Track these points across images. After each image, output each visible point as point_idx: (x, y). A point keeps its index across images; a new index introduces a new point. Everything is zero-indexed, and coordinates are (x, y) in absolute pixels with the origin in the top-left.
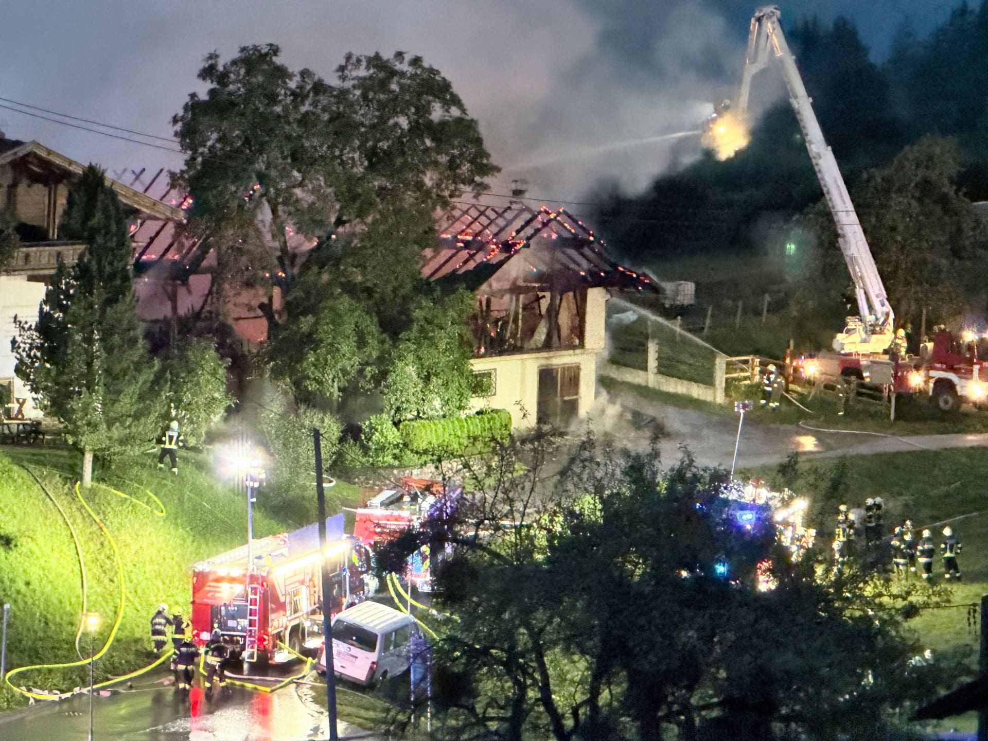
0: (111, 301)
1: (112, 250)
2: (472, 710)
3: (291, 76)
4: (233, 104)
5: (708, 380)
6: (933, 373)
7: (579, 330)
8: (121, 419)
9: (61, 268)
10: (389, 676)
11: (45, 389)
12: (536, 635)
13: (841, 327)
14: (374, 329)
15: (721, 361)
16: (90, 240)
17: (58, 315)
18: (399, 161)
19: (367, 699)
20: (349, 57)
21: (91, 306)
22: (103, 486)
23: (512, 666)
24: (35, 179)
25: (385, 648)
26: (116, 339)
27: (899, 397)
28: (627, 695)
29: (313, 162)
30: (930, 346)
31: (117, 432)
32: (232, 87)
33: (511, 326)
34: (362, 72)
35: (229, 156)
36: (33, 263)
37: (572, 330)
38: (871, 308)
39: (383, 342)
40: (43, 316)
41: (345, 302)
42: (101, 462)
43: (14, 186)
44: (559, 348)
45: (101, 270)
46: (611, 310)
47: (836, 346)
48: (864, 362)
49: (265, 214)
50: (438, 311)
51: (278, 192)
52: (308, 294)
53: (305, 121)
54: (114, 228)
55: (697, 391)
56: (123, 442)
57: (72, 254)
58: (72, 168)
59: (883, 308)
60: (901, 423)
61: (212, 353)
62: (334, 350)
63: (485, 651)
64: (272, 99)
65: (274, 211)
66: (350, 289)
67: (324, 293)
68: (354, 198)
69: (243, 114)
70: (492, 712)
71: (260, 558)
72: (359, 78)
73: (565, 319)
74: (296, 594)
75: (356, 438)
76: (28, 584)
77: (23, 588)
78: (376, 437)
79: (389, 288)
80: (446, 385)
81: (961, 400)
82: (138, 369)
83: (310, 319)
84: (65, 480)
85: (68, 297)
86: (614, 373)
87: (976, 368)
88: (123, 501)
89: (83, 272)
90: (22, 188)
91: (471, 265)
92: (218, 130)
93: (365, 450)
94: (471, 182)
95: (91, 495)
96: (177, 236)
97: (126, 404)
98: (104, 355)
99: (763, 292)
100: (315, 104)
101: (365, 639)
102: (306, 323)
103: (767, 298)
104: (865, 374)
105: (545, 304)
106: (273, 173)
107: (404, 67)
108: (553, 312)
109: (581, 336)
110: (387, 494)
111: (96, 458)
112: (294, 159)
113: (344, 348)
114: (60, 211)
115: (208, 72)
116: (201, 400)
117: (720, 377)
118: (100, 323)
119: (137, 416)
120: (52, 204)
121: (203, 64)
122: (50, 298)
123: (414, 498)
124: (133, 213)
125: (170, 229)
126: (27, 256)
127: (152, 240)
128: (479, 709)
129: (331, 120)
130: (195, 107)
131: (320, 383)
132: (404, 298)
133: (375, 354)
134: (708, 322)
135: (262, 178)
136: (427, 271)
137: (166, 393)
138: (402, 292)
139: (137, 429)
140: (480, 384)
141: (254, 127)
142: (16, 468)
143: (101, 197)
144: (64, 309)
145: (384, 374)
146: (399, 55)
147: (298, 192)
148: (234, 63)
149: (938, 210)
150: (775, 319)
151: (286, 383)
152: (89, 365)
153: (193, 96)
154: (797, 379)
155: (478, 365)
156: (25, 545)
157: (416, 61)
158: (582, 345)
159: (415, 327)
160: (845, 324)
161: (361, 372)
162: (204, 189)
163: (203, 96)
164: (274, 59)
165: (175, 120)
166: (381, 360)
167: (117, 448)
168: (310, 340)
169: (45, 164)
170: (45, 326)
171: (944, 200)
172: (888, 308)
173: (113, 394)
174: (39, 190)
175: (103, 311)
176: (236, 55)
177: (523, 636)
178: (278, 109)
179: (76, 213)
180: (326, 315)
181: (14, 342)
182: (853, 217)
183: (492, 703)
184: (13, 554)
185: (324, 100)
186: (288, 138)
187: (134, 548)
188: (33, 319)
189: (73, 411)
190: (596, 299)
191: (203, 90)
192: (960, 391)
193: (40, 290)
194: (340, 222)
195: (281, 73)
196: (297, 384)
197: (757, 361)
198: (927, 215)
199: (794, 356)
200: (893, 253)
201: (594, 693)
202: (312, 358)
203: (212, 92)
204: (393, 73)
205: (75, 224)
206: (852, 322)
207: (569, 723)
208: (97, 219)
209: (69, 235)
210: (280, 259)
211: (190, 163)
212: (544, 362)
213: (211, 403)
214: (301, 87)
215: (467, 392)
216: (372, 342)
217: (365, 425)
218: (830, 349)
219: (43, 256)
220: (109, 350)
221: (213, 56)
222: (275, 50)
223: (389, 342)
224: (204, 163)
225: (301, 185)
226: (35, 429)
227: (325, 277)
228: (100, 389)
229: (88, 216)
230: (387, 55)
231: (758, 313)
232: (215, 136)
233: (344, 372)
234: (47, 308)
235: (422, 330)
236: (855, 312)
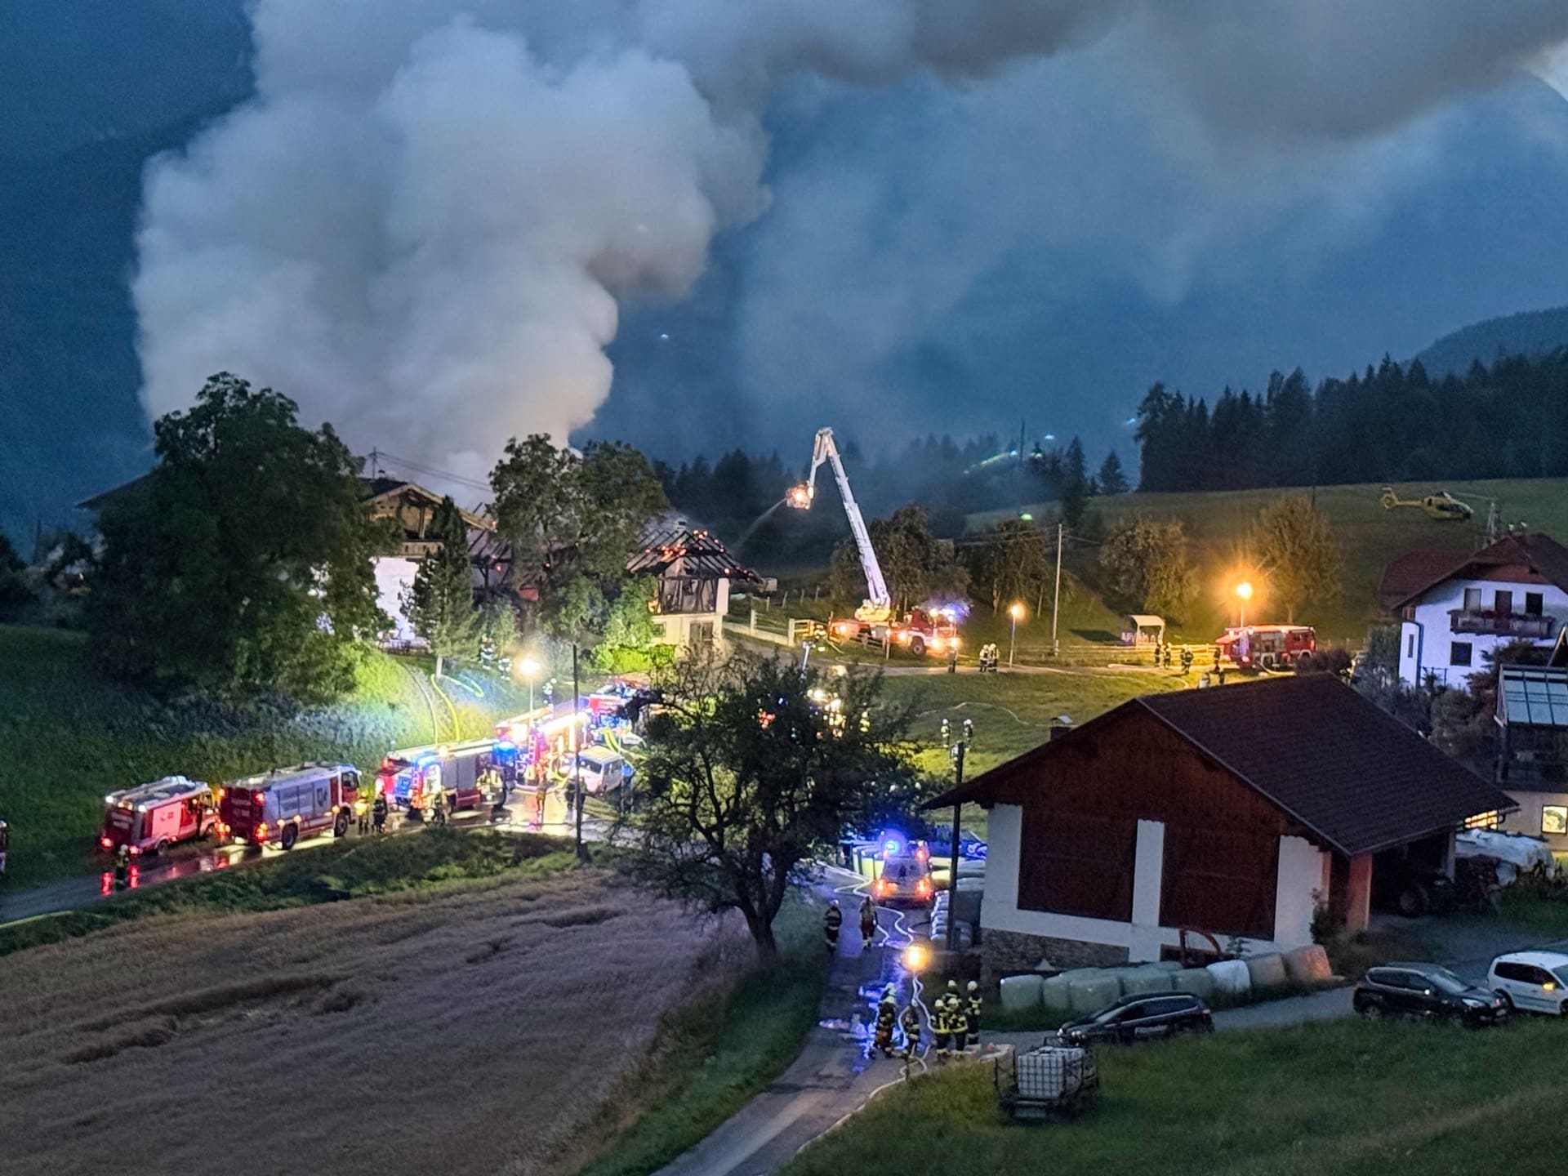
0: (457, 573)
1: (458, 545)
2: (668, 799)
3: (557, 452)
4: (524, 467)
5: (785, 634)
6: (911, 632)
7: (713, 602)
8: (459, 640)
9: (428, 555)
10: (608, 789)
11: (417, 622)
12: (706, 759)
13: (860, 605)
14: (600, 596)
15: (792, 622)
16: (445, 539)
17: (425, 580)
18: (616, 501)
19: (595, 801)
20: (590, 443)
21: (444, 575)
22: (447, 677)
23: (692, 775)
24: (412, 504)
25: (606, 773)
26: (459, 594)
27: (892, 645)
28: (758, 794)
29: (568, 502)
30: (910, 617)
31: (457, 647)
32: (523, 458)
33: (675, 598)
34: (597, 451)
35: (520, 496)
36: (410, 551)
37: (709, 602)
38: (877, 596)
39: (604, 604)
40: (418, 581)
41: (583, 581)
42: (446, 664)
43: (400, 508)
44: (703, 611)
45: (451, 555)
46: (731, 592)
47: (856, 616)
48: (872, 625)
49: (540, 529)
50: (636, 588)
51: (548, 518)
52: (563, 576)
53: (563, 477)
54: (459, 531)
55: (778, 639)
56: (460, 652)
57: (433, 547)
58: (434, 499)
59: (884, 596)
60: (893, 661)
61: (509, 606)
62: (577, 607)
63: (676, 767)
64: (546, 465)
65: (545, 528)
66: (587, 574)
67: (572, 575)
68: (591, 522)
69: (529, 473)
70: (681, 801)
71: (536, 720)
72: (596, 455)
73: (705, 597)
74: (557, 740)
75: (588, 658)
76: (404, 730)
77: (402, 733)
78: (599, 657)
79: (609, 574)
80: (639, 630)
81: (925, 648)
82: (471, 613)
83: (564, 589)
84: (426, 674)
85: (431, 570)
86: (731, 627)
87: (935, 631)
88: (458, 687)
89: (440, 555)
90: (405, 509)
91: (654, 563)
92: (515, 480)
93: (593, 663)
94: (656, 515)
95: (440, 683)
96: (488, 541)
97: (463, 631)
98: (451, 603)
99: (815, 586)
100: (569, 468)
101: (596, 768)
102: (561, 592)
103: (818, 589)
104: (873, 633)
105: (695, 586)
106: (546, 506)
107: (621, 449)
108: (699, 592)
109: (714, 605)
110: (608, 687)
111: (444, 661)
112: (557, 499)
113: (583, 607)
114: (426, 523)
115: (509, 449)
116: (502, 633)
117: (792, 631)
118: (449, 584)
119: (469, 638)
120: (422, 520)
121: (506, 444)
122: (422, 571)
123: (623, 690)
124: (469, 525)
125: (485, 536)
126: (407, 548)
127: (475, 542)
128: (673, 800)
129: (579, 478)
130: (502, 468)
131: (568, 625)
132: (618, 580)
133: (600, 611)
134: (784, 601)
135: (540, 509)
136: (629, 565)
137: (484, 628)
138: (616, 576)
139: (468, 646)
140: (658, 631)
141: (535, 480)
142: (398, 666)
143: (452, 514)
144: (429, 577)
145: (605, 622)
146: (619, 443)
147: (559, 518)
148: (524, 444)
149: (917, 542)
150: (823, 601)
151: (548, 626)
152: (443, 608)
153: (501, 462)
154: (834, 635)
155: (657, 620)
156: (403, 708)
157: (628, 446)
158: (714, 611)
159: (623, 596)
160: (861, 604)
161: (591, 620)
162: (508, 514)
163: (507, 461)
164: (549, 442)
165: (491, 474)
166: (603, 614)
167: (456, 656)
168: (564, 602)
169: (417, 495)
170: (418, 586)
171: (919, 537)
172: (887, 595)
173: (456, 624)
174: (415, 511)
175: (451, 578)
176: (526, 439)
177: (699, 760)
178: (549, 471)
179: (438, 524)
180: (574, 587)
181: (399, 595)
182: (869, 543)
183: (680, 795)
184: (396, 713)
185: (575, 466)
186: (554, 487)
187: (464, 713)
188: (412, 582)
189: (432, 634)
190: (724, 585)
191: (507, 459)
192: (926, 644)
193: (415, 567)
194: (582, 535)
195: (552, 450)
196: (555, 626)
197: (813, 622)
198: (909, 545)
199: (834, 620)
200: (891, 565)
201: (738, 791)
202: (564, 611)
203: (512, 460)
204: (614, 453)
205: (436, 529)
206: (866, 602)
207: (723, 807)
208: (450, 526)
209: (431, 536)
210: (548, 556)
211: (498, 499)
212: (692, 619)
213: (506, 636)
214: (563, 458)
215: (651, 634)
216: (599, 604)
217: (593, 651)
218: (854, 618)
219: (416, 548)
220: (455, 601)
221: (513, 440)
222: (548, 437)
223: (608, 604)
224: (506, 500)
225: (561, 514)
226: (407, 647)
227: (573, 567)
228: (449, 623)
229: (446, 523)
230: (612, 442)
231: (813, 597)
232: (513, 484)
233: (582, 618)
234: (419, 575)
235: (627, 598)
236: (868, 597)
